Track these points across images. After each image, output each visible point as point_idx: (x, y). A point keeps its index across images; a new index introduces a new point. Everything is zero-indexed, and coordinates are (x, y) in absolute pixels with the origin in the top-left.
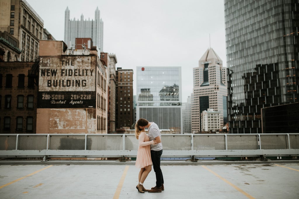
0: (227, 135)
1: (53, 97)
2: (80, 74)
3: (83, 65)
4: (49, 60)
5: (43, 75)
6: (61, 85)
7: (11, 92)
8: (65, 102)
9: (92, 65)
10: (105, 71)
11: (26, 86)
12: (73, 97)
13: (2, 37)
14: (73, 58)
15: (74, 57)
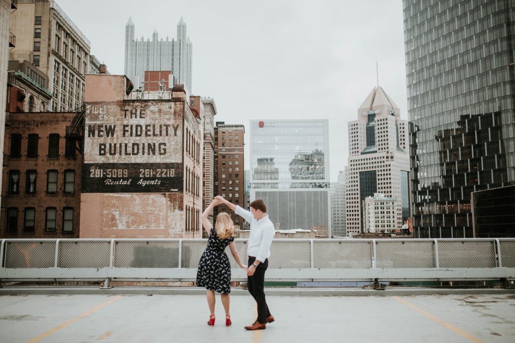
0: (438, 241)
1: (108, 172)
2: (156, 132)
3: (160, 116)
4: (102, 109)
5: (91, 136)
6: (123, 151)
7: (36, 165)
8: (129, 182)
9: (177, 117)
10: (198, 128)
11: (62, 155)
12: (144, 173)
13: (20, 71)
14: (143, 106)
15: (146, 104)
